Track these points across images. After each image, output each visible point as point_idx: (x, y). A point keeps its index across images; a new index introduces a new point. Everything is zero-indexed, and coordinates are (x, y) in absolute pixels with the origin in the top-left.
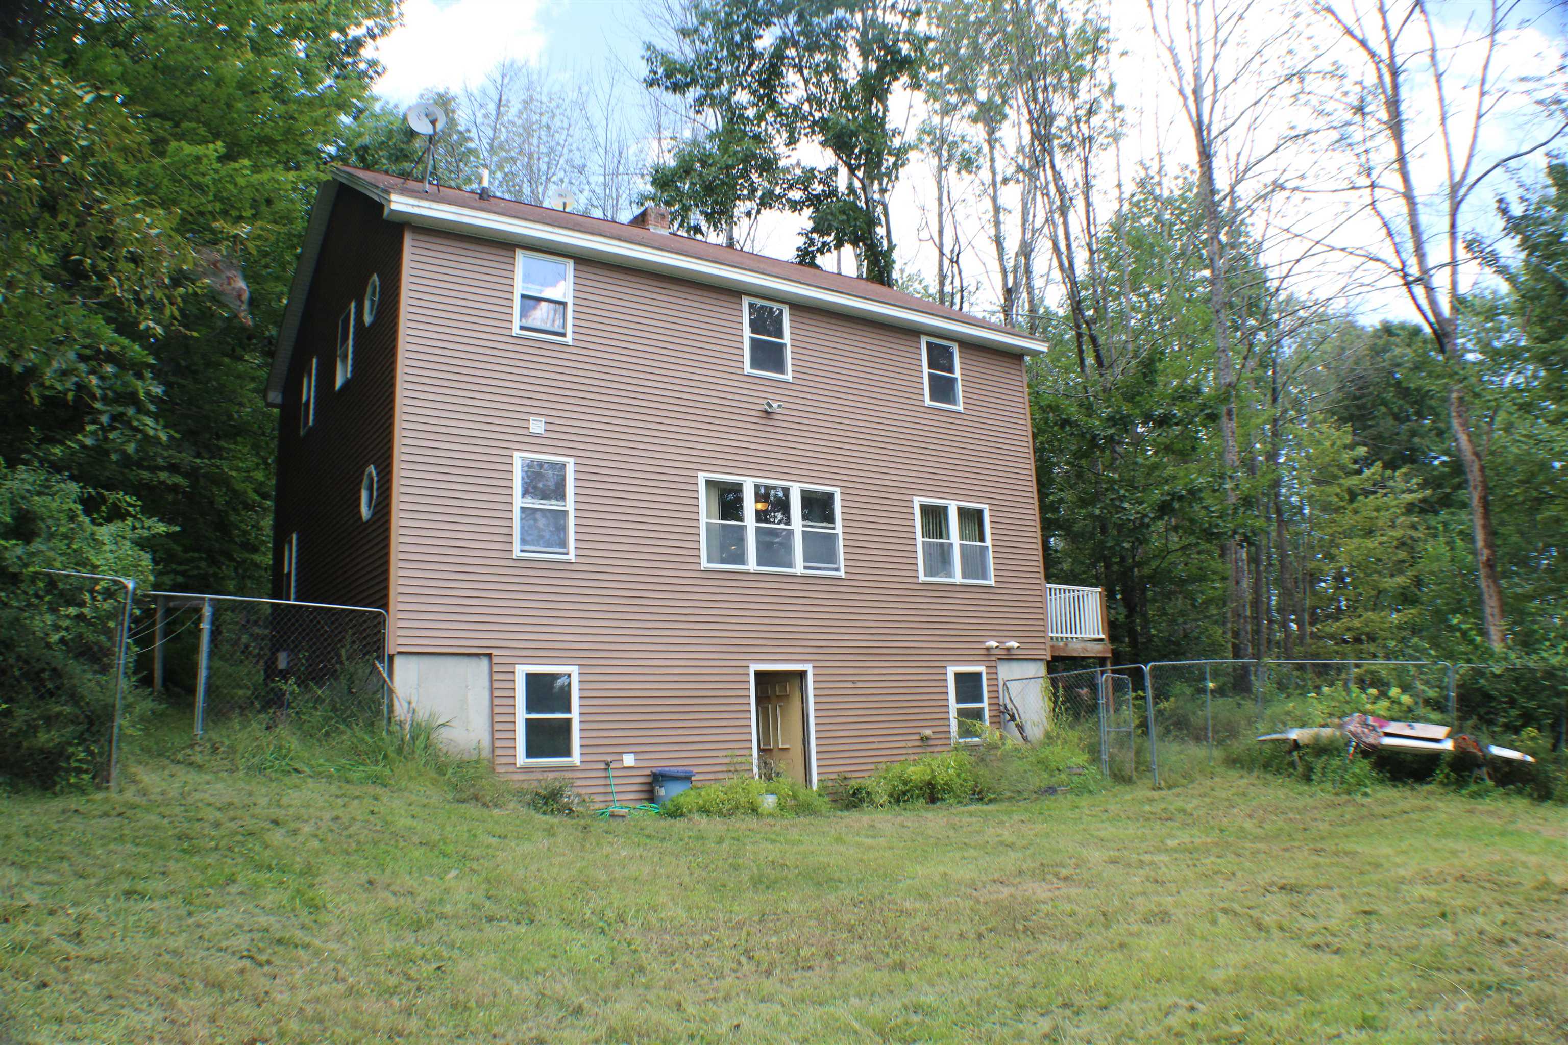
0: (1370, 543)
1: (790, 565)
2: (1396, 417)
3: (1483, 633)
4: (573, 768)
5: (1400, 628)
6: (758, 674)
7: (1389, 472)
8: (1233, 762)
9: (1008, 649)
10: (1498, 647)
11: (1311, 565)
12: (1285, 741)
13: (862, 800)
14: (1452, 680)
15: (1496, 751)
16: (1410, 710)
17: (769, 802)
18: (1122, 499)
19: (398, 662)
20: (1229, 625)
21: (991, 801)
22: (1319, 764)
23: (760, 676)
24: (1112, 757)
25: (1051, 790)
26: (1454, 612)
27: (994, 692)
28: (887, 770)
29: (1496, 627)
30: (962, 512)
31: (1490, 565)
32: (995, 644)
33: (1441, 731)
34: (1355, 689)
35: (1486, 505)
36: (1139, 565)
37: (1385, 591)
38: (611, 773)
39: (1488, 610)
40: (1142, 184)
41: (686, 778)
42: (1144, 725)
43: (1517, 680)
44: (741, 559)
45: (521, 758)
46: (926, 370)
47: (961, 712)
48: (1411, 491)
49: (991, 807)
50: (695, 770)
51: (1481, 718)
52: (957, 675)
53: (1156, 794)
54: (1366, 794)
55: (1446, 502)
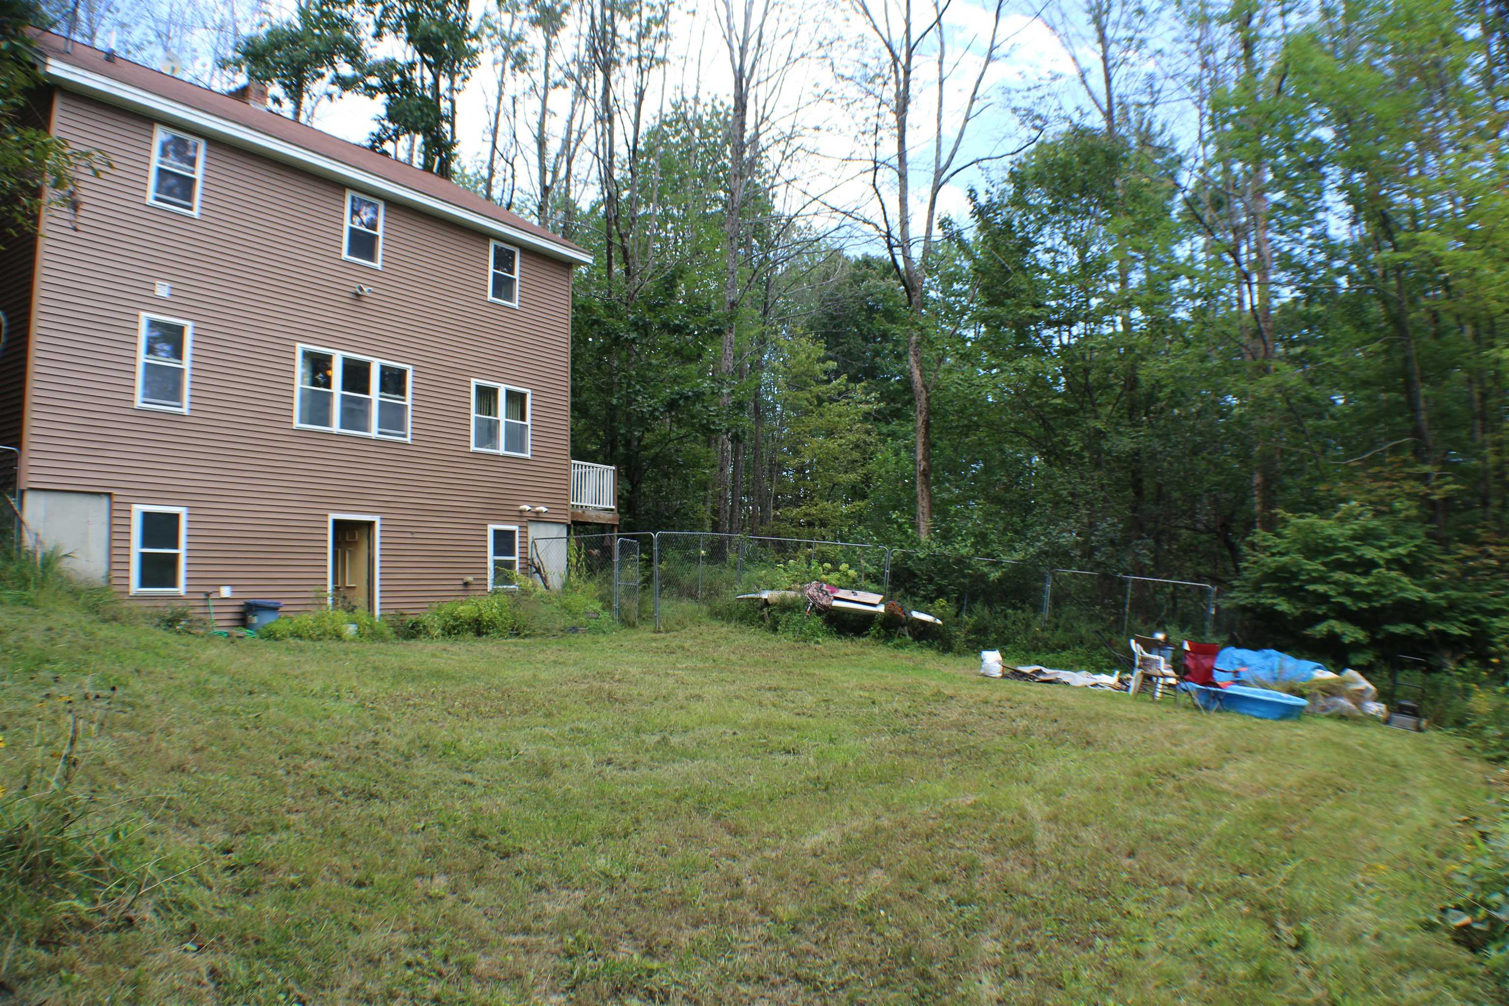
0: (832, 445)
1: (366, 429)
2: (865, 339)
3: (915, 526)
4: (177, 598)
5: (847, 516)
6: (336, 522)
7: (851, 385)
8: (716, 614)
9: (537, 513)
10: (924, 538)
11: (779, 458)
12: (758, 599)
13: (419, 632)
14: (888, 560)
15: (916, 615)
16: (854, 581)
17: (351, 630)
18: (637, 393)
19: (29, 498)
20: (709, 504)
21: (526, 636)
22: (783, 618)
23: (339, 525)
24: (621, 606)
25: (574, 630)
26: (895, 508)
27: (524, 548)
28: (439, 608)
29: (924, 523)
30: (509, 393)
31: (925, 474)
32: (528, 508)
33: (876, 598)
34: (814, 562)
35: (927, 425)
36: (646, 448)
37: (838, 484)
38: (211, 603)
39: (920, 509)
40: (676, 106)
41: (274, 609)
42: (648, 580)
43: (935, 564)
44: (326, 422)
45: (135, 586)
46: (491, 269)
47: (496, 563)
48: (868, 402)
49: (527, 641)
50: (284, 602)
51: (906, 590)
52: (496, 532)
53: (658, 636)
54: (817, 643)
55: (897, 414)
